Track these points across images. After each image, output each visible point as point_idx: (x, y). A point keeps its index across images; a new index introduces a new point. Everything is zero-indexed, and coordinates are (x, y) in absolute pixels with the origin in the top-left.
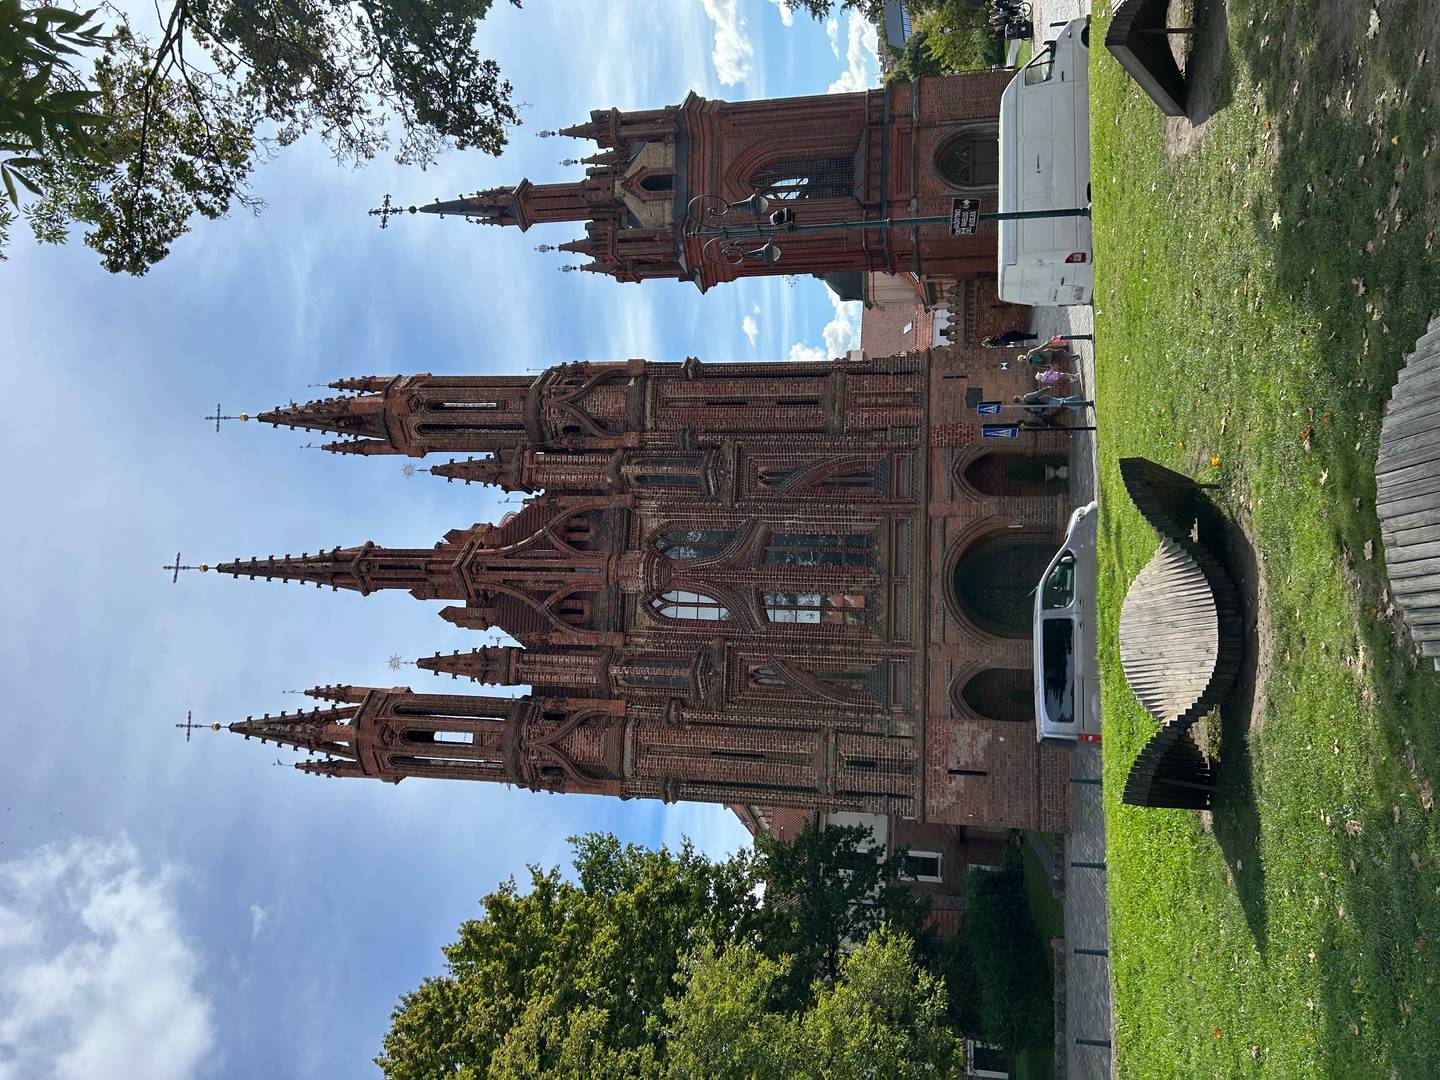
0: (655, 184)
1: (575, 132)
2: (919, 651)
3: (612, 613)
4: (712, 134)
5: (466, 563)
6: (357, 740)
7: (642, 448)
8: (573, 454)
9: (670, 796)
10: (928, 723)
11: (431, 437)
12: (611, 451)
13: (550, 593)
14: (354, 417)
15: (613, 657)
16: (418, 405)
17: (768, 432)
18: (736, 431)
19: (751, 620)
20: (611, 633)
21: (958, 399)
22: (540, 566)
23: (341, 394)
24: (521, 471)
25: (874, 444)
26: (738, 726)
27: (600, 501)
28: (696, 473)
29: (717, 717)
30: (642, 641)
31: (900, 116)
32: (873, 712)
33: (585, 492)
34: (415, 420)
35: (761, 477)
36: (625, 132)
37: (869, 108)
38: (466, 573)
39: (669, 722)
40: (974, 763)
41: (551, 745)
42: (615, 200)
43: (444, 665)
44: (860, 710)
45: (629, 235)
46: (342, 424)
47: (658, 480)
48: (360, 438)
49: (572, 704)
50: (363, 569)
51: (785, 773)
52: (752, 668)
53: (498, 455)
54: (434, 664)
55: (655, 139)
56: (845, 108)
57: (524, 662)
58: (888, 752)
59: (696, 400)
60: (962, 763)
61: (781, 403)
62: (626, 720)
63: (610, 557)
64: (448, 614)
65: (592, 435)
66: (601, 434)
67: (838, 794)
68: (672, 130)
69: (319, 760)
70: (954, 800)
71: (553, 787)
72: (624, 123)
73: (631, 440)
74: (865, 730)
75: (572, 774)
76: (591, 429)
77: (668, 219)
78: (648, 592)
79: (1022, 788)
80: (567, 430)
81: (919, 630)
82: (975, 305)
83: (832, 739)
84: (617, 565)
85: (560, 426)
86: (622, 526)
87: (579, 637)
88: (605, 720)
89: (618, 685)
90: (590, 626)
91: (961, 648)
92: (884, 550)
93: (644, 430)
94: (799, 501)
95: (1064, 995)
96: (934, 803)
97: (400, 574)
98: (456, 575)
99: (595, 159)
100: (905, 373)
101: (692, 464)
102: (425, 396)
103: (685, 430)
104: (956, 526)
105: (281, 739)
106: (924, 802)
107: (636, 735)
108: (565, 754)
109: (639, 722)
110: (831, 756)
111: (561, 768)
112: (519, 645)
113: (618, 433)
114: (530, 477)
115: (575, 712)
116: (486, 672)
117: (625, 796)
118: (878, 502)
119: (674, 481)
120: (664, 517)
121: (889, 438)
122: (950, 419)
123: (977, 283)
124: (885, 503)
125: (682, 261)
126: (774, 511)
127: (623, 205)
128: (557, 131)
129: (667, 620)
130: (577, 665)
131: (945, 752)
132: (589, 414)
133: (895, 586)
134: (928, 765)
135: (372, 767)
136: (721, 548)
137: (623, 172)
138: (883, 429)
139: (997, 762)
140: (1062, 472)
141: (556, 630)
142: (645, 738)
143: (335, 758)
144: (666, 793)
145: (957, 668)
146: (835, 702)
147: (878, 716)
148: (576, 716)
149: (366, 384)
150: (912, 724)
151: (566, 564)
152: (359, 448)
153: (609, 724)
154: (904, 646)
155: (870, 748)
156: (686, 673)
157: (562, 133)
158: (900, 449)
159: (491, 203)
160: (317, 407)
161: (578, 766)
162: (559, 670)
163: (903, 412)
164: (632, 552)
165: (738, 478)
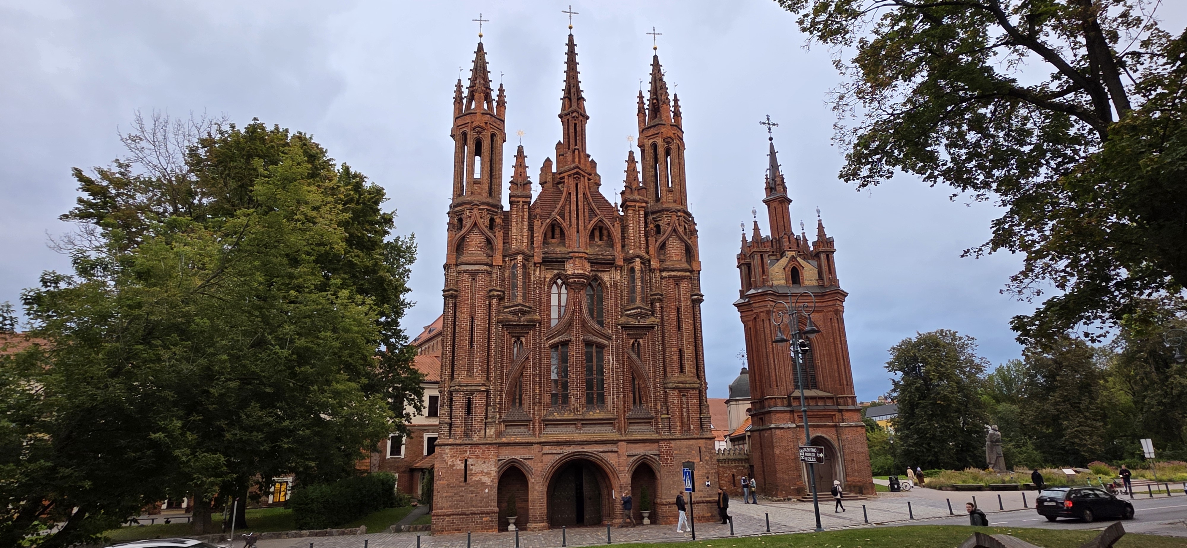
0: (795, 275)
1: (821, 227)
2: (537, 440)
3: (554, 255)
4: (825, 306)
5: (580, 171)
6: (476, 113)
7: (650, 270)
8: (645, 230)
9: (447, 293)
10: (495, 446)
11: (649, 151)
12: (647, 253)
13: (564, 220)
14: (659, 108)
15: (527, 258)
16: (668, 143)
17: (663, 344)
18: (663, 325)
19: (553, 337)
20: (542, 255)
21: (688, 457)
22: (580, 213)
23: (671, 100)
24: (634, 201)
25: (659, 408)
26: (489, 332)
27: (619, 247)
28: (638, 303)
29: (494, 320)
30: (538, 273)
31: (842, 415)
32: (500, 413)
33: (623, 238)
34: (659, 141)
35: (636, 341)
36: (823, 256)
37: (846, 397)
38: (575, 171)
39: (490, 291)
40: (471, 475)
41: (475, 222)
42: (784, 252)
43: (520, 160)
44: (500, 404)
45: (765, 260)
46: (655, 101)
47: (633, 280)
48: (647, 111)
49: (500, 234)
50: (574, 114)
51: (462, 360)
52: (523, 339)
53: (642, 188)
54: (520, 154)
55: (820, 273)
56: (845, 383)
57: (523, 206)
58: (477, 422)
59: (680, 302)
60: (471, 467)
61: (681, 351)
62: (491, 266)
63: (587, 253)
64: (548, 161)
65: (656, 241)
66: (657, 246)
67: (451, 393)
68: (826, 284)
69: (463, 92)
70: (449, 463)
71: (451, 226)
72: (828, 256)
73: (654, 264)
74: (489, 408)
75: (458, 236)
76: (660, 241)
77: (775, 283)
78: (567, 277)
79: (457, 504)
80: (658, 227)
81: (550, 439)
82: (734, 465)
83: (483, 388)
84: (582, 257)
85: (660, 223)
86: (604, 259)
87: (538, 237)
88: (491, 253)
89: (511, 260)
90: (545, 243)
91: (540, 464)
92: (597, 416)
93: (661, 271)
94: (623, 364)
95: (331, 535)
96: (447, 451)
97: (572, 135)
98: (572, 166)
99: (805, 240)
100: (701, 424)
101: (643, 300)
102: (673, 146)
103: (662, 295)
104: (612, 459)
105: (475, 71)
106: (447, 445)
107: (483, 272)
108: (470, 231)
109: (490, 273)
110: (473, 388)
111: (461, 230)
112: (532, 203)
113: (659, 256)
114: (631, 206)
115: (495, 236)
116: (517, 185)
117: (446, 267)
118: (625, 411)
119: (632, 290)
120: (611, 284)
121: (663, 416)
122: (675, 452)
123: (747, 465)
124: (624, 415)
125: (752, 291)
126: (617, 348)
127: (782, 257)
128: (820, 218)
129: (550, 287)
130: (522, 236)
131: (477, 457)
132: (668, 239)
133: (575, 424)
134: (469, 446)
135: (460, 122)
136: (593, 318)
137: (800, 256)
138: (668, 412)
139: (472, 488)
140: (646, 521)
141: (542, 223)
142: (480, 277)
143: (465, 101)
144: (449, 290)
145: (527, 462)
146: (505, 389)
147: (498, 416)
148: (493, 236)
149: (677, 114)
150: (494, 436)
151: (581, 228)
152: (641, 111)
153: (489, 256)
154: (540, 430)
155: (478, 411)
156: (520, 300)
157: (820, 221)
158: (657, 423)
159: (778, 183)
160: (664, 87)
161: (463, 238)
162: (519, 226)
163: (678, 424)
164: (589, 266)
165: (637, 328)
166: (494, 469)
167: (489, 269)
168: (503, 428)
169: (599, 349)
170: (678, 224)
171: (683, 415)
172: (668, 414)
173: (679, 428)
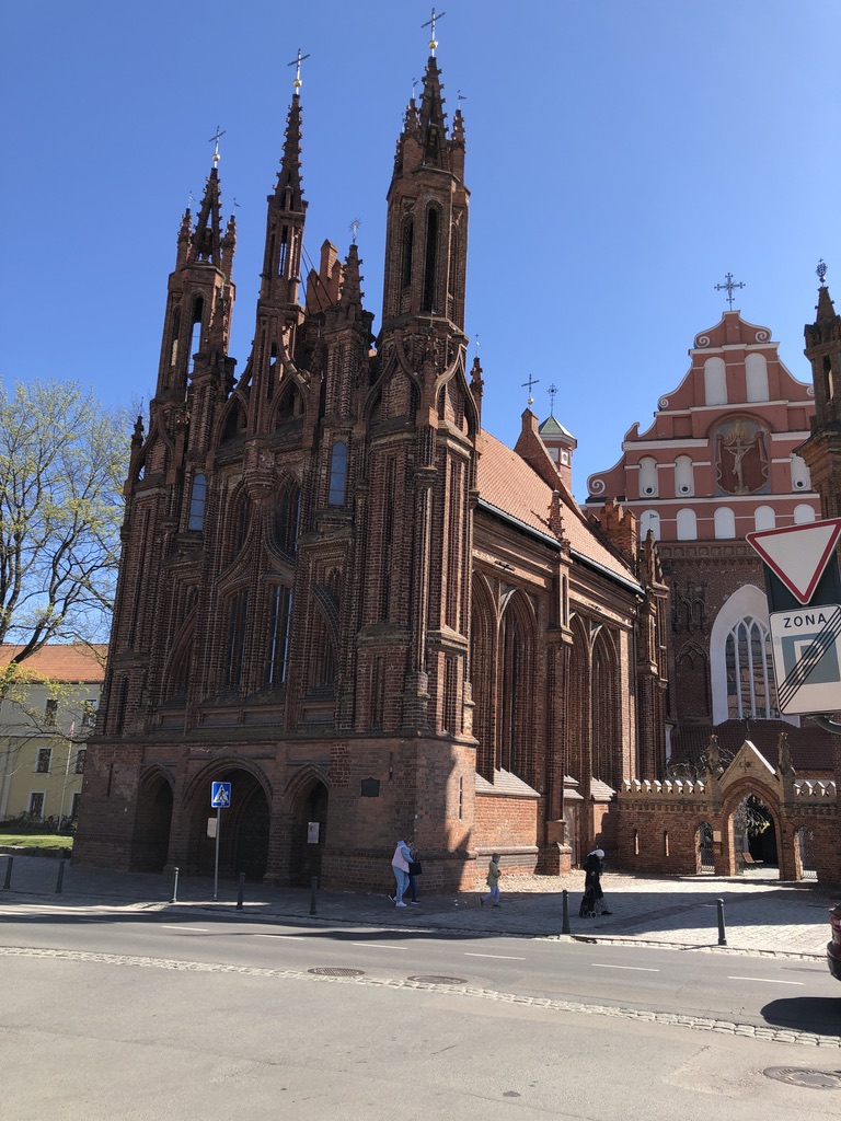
3: (234, 452)
7: (354, 444)
10: (141, 746)
12: (351, 415)
15: (202, 464)
19: (225, 580)
20: (215, 457)
21: (371, 770)
27: (312, 416)
28: (321, 505)
29: (163, 564)
30: (211, 485)
32: (154, 698)
39: (161, 523)
40: (115, 786)
41: (157, 429)
49: (179, 438)
60: (115, 776)
62: (165, 486)
65: (369, 391)
66: (367, 399)
70: (97, 769)
73: (358, 432)
74: (145, 692)
76: (372, 388)
79: (97, 825)
81: (198, 736)
87: (214, 430)
91: (183, 775)
92: (262, 700)
96: (97, 752)
103: (366, 484)
104: (269, 770)
106: (96, 743)
107: (154, 498)
108: (154, 443)
109: (164, 498)
110: (127, 663)
113: (370, 416)
115: (174, 443)
118: (294, 691)
121: (344, 698)
122: (354, 761)
124: (292, 697)
129: (236, 503)
131: (123, 761)
132: (388, 381)
133: (238, 713)
134: (117, 746)
139: (113, 805)
142: (153, 506)
144: (127, 528)
145: (174, 771)
146: (166, 663)
147: (149, 703)
148: (171, 444)
150: (143, 732)
164: (271, 459)
165: (325, 547)
166: (136, 779)
167: (163, 491)
168: (157, 719)
169: (285, 589)
170: (401, 350)
171: (375, 693)
172: (354, 694)
173: (362, 718)
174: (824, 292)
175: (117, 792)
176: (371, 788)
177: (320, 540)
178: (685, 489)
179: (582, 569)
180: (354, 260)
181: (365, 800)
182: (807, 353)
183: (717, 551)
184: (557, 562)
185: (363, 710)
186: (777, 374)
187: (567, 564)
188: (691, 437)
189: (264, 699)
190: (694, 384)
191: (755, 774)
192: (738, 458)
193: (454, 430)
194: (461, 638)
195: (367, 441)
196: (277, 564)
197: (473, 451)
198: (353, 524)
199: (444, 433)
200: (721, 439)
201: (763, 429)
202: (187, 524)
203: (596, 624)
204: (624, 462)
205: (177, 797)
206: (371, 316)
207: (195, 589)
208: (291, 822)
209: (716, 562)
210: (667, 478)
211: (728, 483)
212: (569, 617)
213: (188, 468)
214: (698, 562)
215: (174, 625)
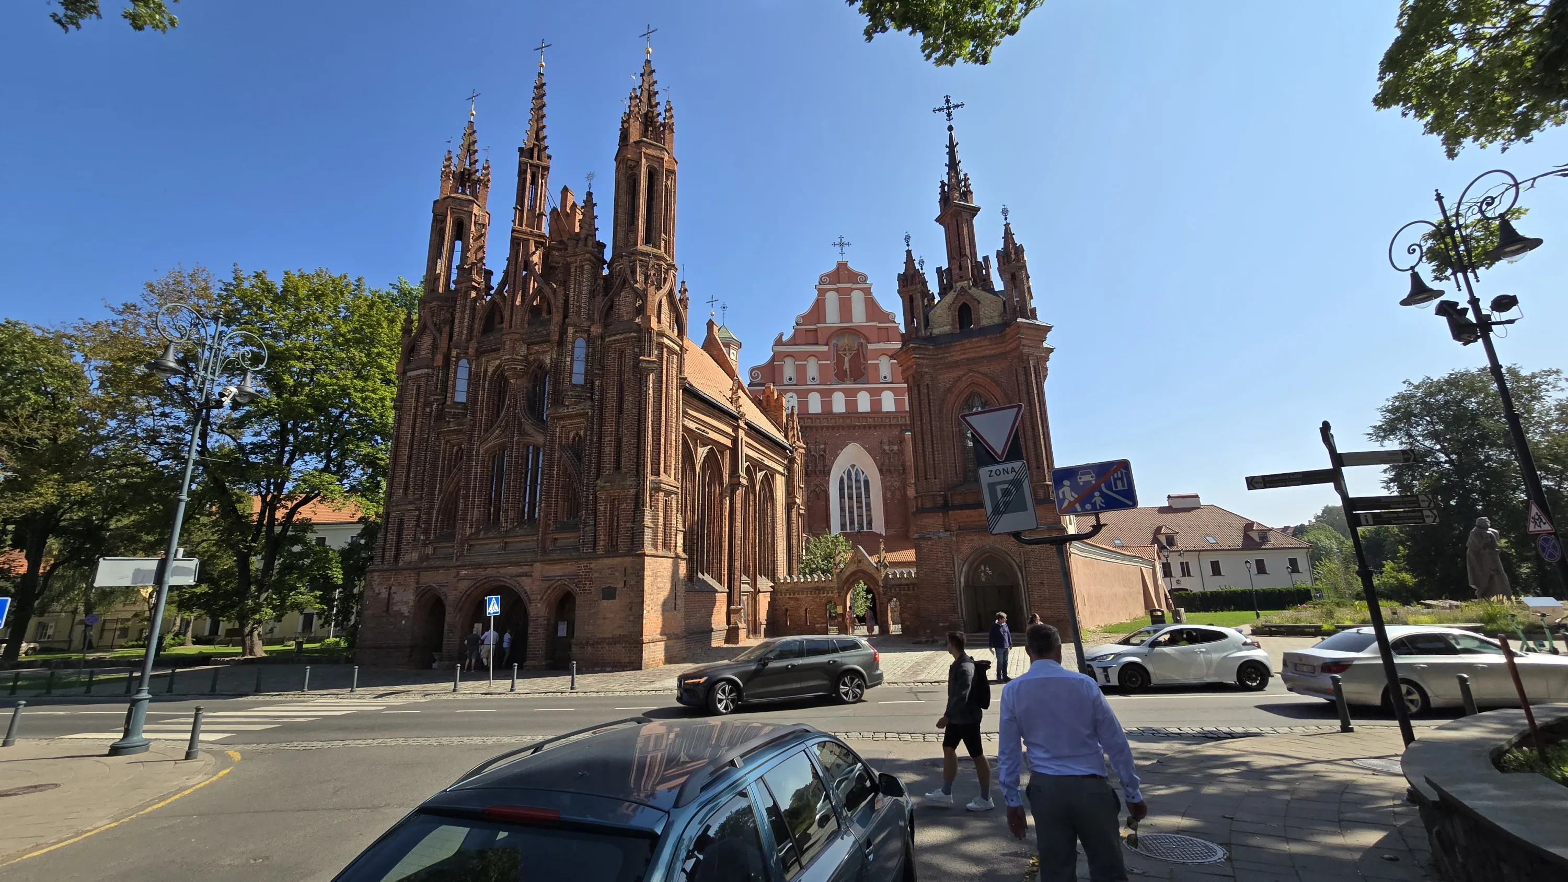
0: (968, 315)
7: (592, 339)
8: (590, 289)
10: (416, 572)
12: (589, 318)
13: (504, 298)
18: (601, 409)
19: (486, 441)
20: (476, 346)
21: (610, 581)
22: (516, 286)
25: (583, 517)
26: (426, 444)
27: (556, 317)
29: (433, 429)
32: (426, 534)
33: (566, 305)
35: (577, 434)
40: (393, 604)
41: (425, 323)
49: (444, 330)
59: (623, 374)
60: (394, 596)
61: (619, 440)
62: (433, 368)
65: (602, 300)
66: (601, 306)
67: (388, 514)
70: (376, 592)
72: (1013, 275)
73: (595, 330)
74: (418, 529)
76: (606, 298)
77: (936, 332)
79: (379, 636)
81: (466, 562)
83: (411, 507)
84: (511, 339)
85: (614, 275)
87: (476, 325)
90: (491, 330)
91: (454, 592)
96: (376, 578)
100: (632, 536)
103: (602, 370)
104: (528, 585)
106: (376, 571)
107: (423, 377)
109: (431, 377)
110: (402, 507)
113: (605, 319)
115: (440, 333)
118: (548, 525)
120: (551, 367)
121: (586, 529)
124: (546, 529)
126: (547, 445)
127: (951, 293)
133: (499, 543)
134: (395, 573)
136: (535, 412)
139: (392, 620)
142: (423, 382)
145: (446, 590)
146: (436, 507)
147: (423, 537)
148: (437, 334)
150: (417, 560)
151: (518, 304)
154: (461, 551)
158: (581, 538)
161: (415, 343)
164: (524, 347)
165: (569, 417)
166: (412, 597)
167: (430, 371)
168: (429, 550)
169: (537, 449)
170: (628, 272)
171: (611, 525)
172: (595, 525)
173: (602, 543)
174: (909, 252)
175: (396, 608)
176: (610, 594)
177: (563, 411)
178: (813, 379)
179: (753, 433)
180: (589, 203)
181: (605, 603)
182: (899, 292)
183: (833, 421)
184: (736, 429)
185: (602, 537)
186: (872, 306)
187: (743, 429)
188: (817, 344)
189: (521, 532)
190: (819, 307)
191: (865, 567)
192: (847, 359)
193: (668, 332)
194: (674, 483)
195: (602, 338)
196: (529, 428)
197: (681, 347)
198: (591, 399)
199: (661, 334)
200: (836, 346)
201: (862, 341)
202: (453, 397)
203: (761, 470)
204: (773, 359)
205: (449, 609)
206: (604, 246)
207: (461, 448)
208: (546, 622)
209: (833, 428)
210: (801, 371)
211: (841, 376)
212: (745, 466)
213: (454, 353)
214: (822, 428)
215: (442, 476)
